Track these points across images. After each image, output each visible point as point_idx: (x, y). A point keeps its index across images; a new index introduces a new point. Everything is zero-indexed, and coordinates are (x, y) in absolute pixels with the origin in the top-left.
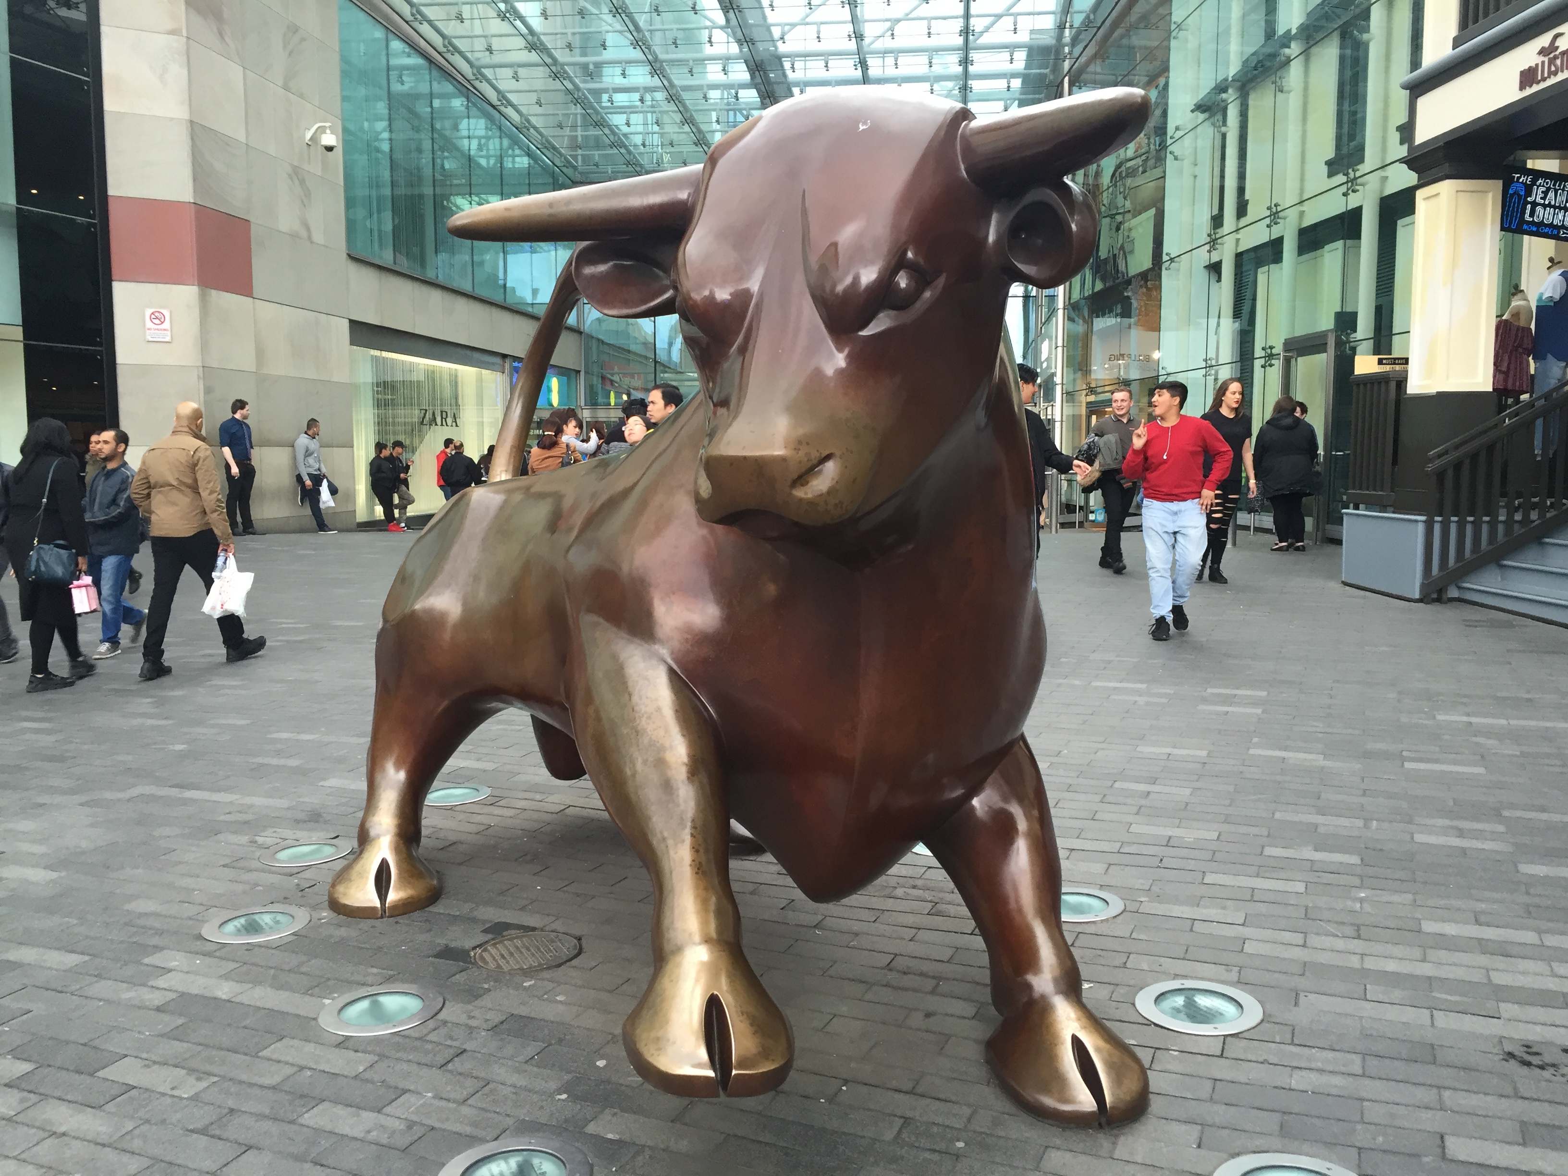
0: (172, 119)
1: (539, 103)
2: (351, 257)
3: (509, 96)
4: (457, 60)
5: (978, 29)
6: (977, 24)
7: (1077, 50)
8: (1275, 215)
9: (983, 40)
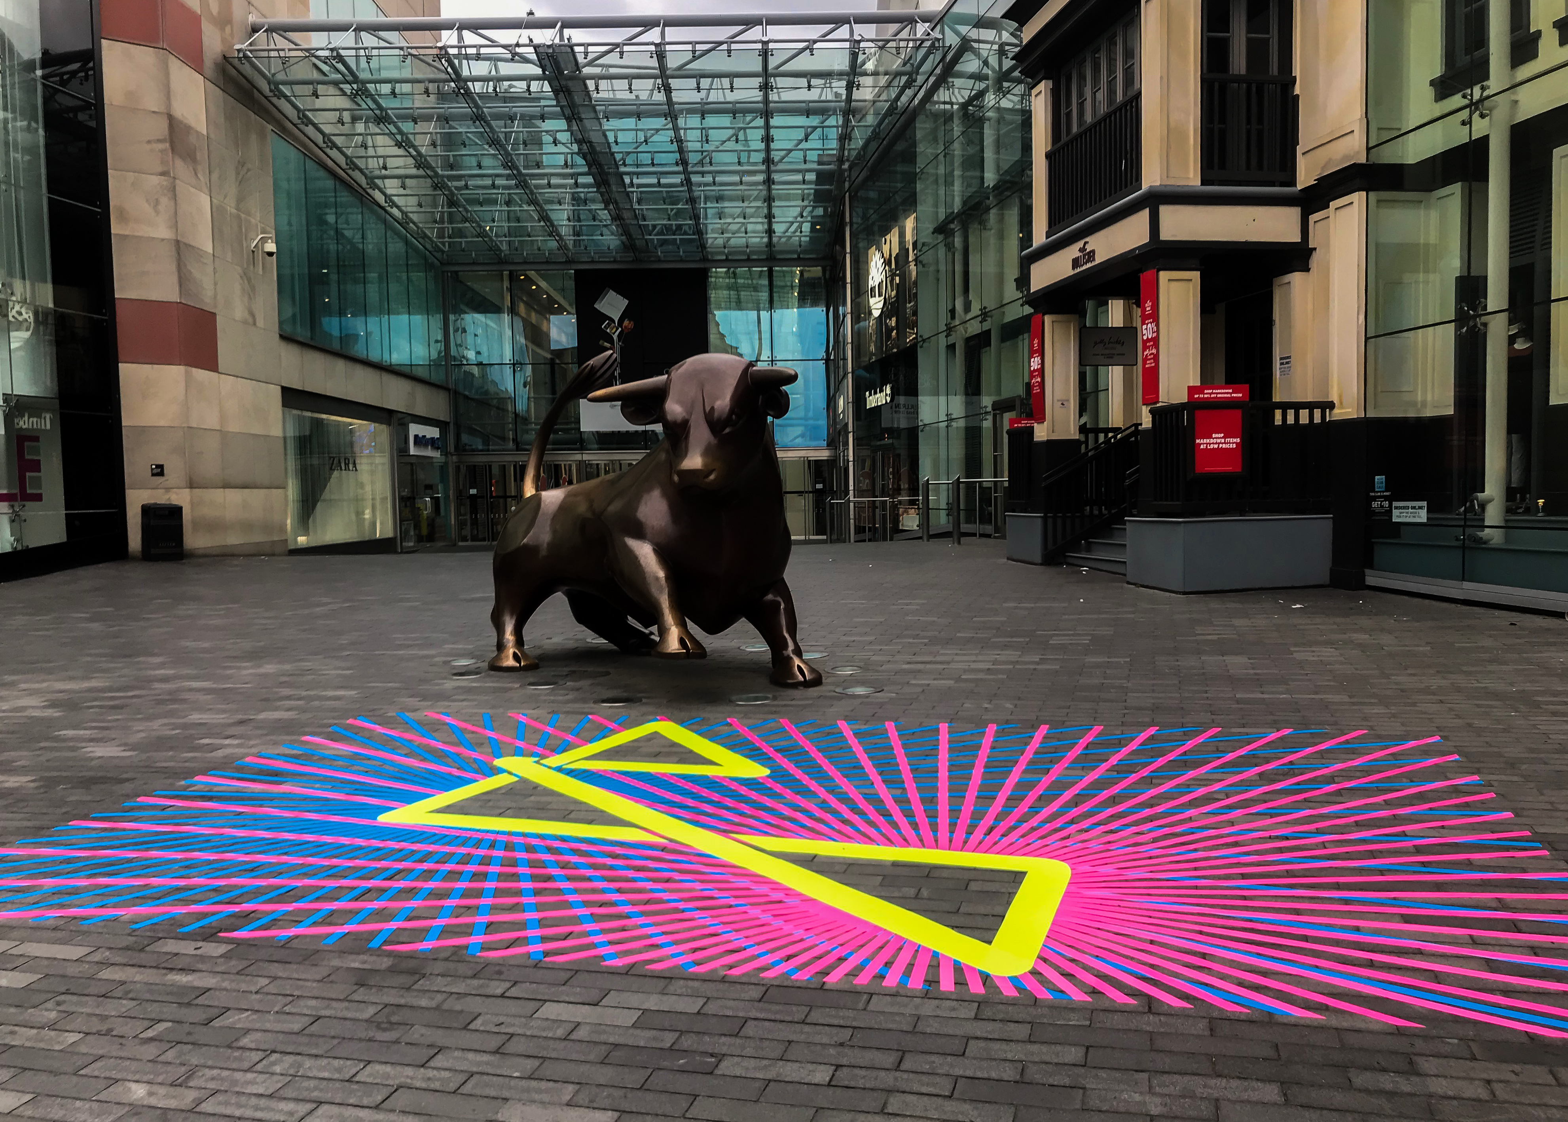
0: (163, 240)
1: (420, 205)
2: (284, 337)
3: (395, 199)
4: (357, 175)
5: (776, 159)
6: (776, 156)
7: (854, 174)
8: (985, 314)
9: (781, 167)
